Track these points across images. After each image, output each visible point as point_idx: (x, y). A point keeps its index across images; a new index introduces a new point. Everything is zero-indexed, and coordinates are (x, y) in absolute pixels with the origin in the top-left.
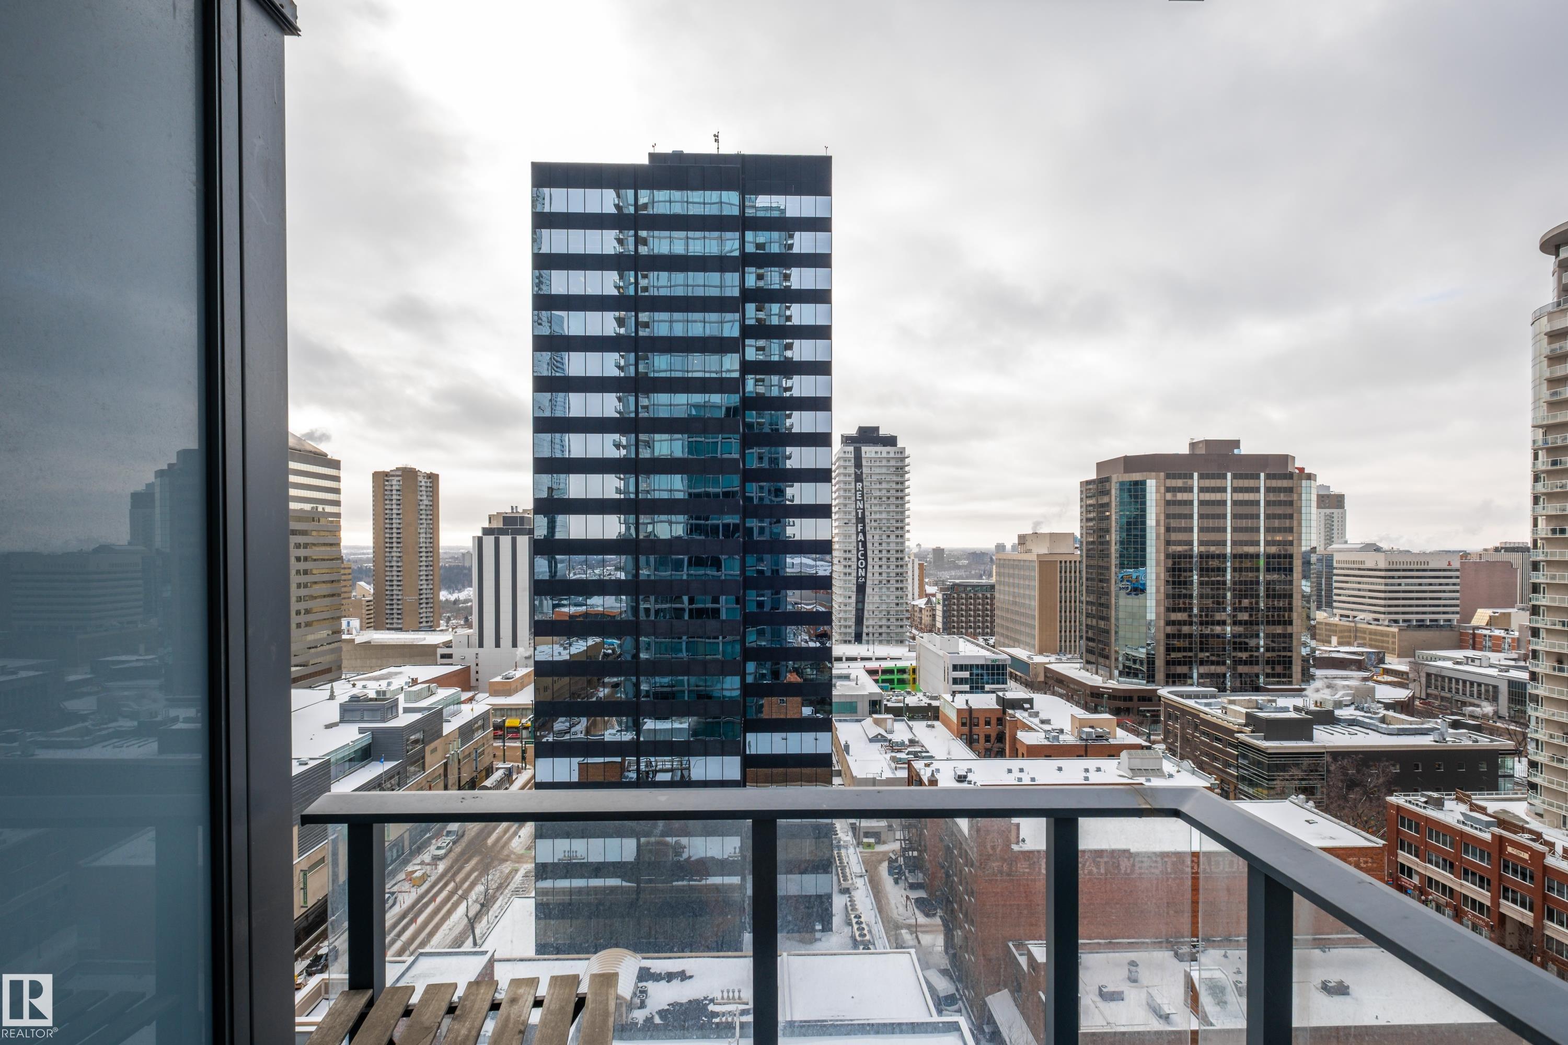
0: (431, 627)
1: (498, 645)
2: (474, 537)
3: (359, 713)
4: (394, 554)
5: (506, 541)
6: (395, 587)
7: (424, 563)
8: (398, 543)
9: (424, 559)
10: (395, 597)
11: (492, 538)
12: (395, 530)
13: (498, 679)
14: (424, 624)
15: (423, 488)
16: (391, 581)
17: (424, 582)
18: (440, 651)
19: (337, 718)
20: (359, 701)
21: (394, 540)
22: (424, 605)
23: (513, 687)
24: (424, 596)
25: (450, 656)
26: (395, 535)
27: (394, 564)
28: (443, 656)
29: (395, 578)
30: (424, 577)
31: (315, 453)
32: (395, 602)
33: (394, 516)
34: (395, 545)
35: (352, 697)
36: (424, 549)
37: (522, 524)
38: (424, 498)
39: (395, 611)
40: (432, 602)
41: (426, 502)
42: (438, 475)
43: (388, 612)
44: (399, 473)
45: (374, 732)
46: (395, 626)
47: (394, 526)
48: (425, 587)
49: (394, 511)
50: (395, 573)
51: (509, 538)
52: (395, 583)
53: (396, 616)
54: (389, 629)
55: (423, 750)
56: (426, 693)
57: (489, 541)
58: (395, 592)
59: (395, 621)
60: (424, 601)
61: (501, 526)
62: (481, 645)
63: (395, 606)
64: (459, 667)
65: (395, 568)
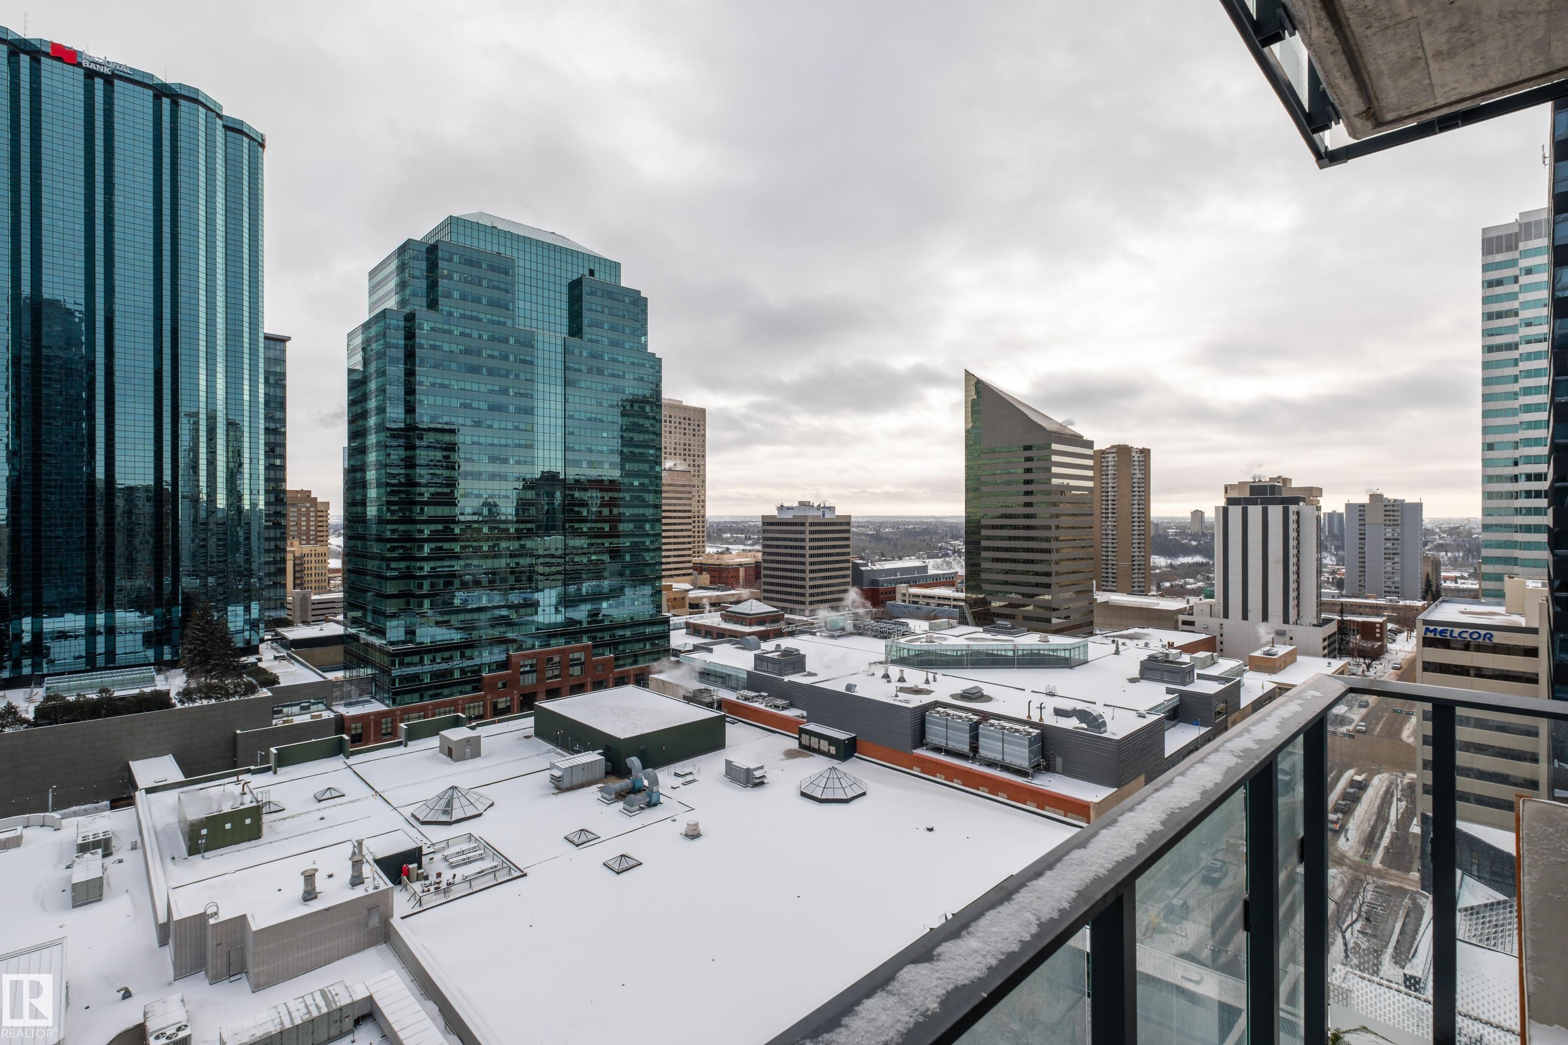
0: (1142, 591)
1: (1245, 617)
2: (1217, 508)
3: (1158, 673)
4: (1109, 523)
5: (1255, 512)
6: (1110, 553)
7: (1136, 532)
8: (1113, 513)
9: (1136, 528)
10: (1110, 562)
11: (1239, 508)
12: (1110, 502)
13: (1258, 653)
14: (1136, 588)
15: (1136, 463)
16: (1107, 547)
17: (1136, 549)
18: (1181, 618)
19: (1136, 674)
20: (1157, 661)
21: (1110, 511)
22: (1136, 571)
23: (1278, 664)
24: (1136, 563)
25: (1192, 623)
26: (1110, 506)
27: (1110, 532)
28: (1184, 623)
29: (1110, 545)
30: (1136, 545)
31: (1075, 436)
32: (1110, 566)
33: (1110, 489)
34: (1110, 515)
35: (1150, 656)
36: (1136, 519)
37: (1273, 492)
38: (1137, 471)
39: (1110, 575)
40: (1146, 567)
41: (1138, 476)
42: (1149, 450)
43: (1104, 575)
44: (1114, 450)
45: (1182, 694)
46: (1110, 588)
47: (1110, 498)
48: (1137, 554)
49: (1110, 485)
50: (1110, 541)
51: (1258, 509)
52: (1110, 549)
53: (1110, 579)
54: (1104, 590)
55: (1226, 719)
56: (1209, 662)
57: (1235, 512)
58: (1110, 558)
59: (1110, 583)
60: (1136, 567)
61: (1248, 495)
62: (1226, 615)
63: (1110, 571)
64: (1203, 636)
65: (1110, 536)
